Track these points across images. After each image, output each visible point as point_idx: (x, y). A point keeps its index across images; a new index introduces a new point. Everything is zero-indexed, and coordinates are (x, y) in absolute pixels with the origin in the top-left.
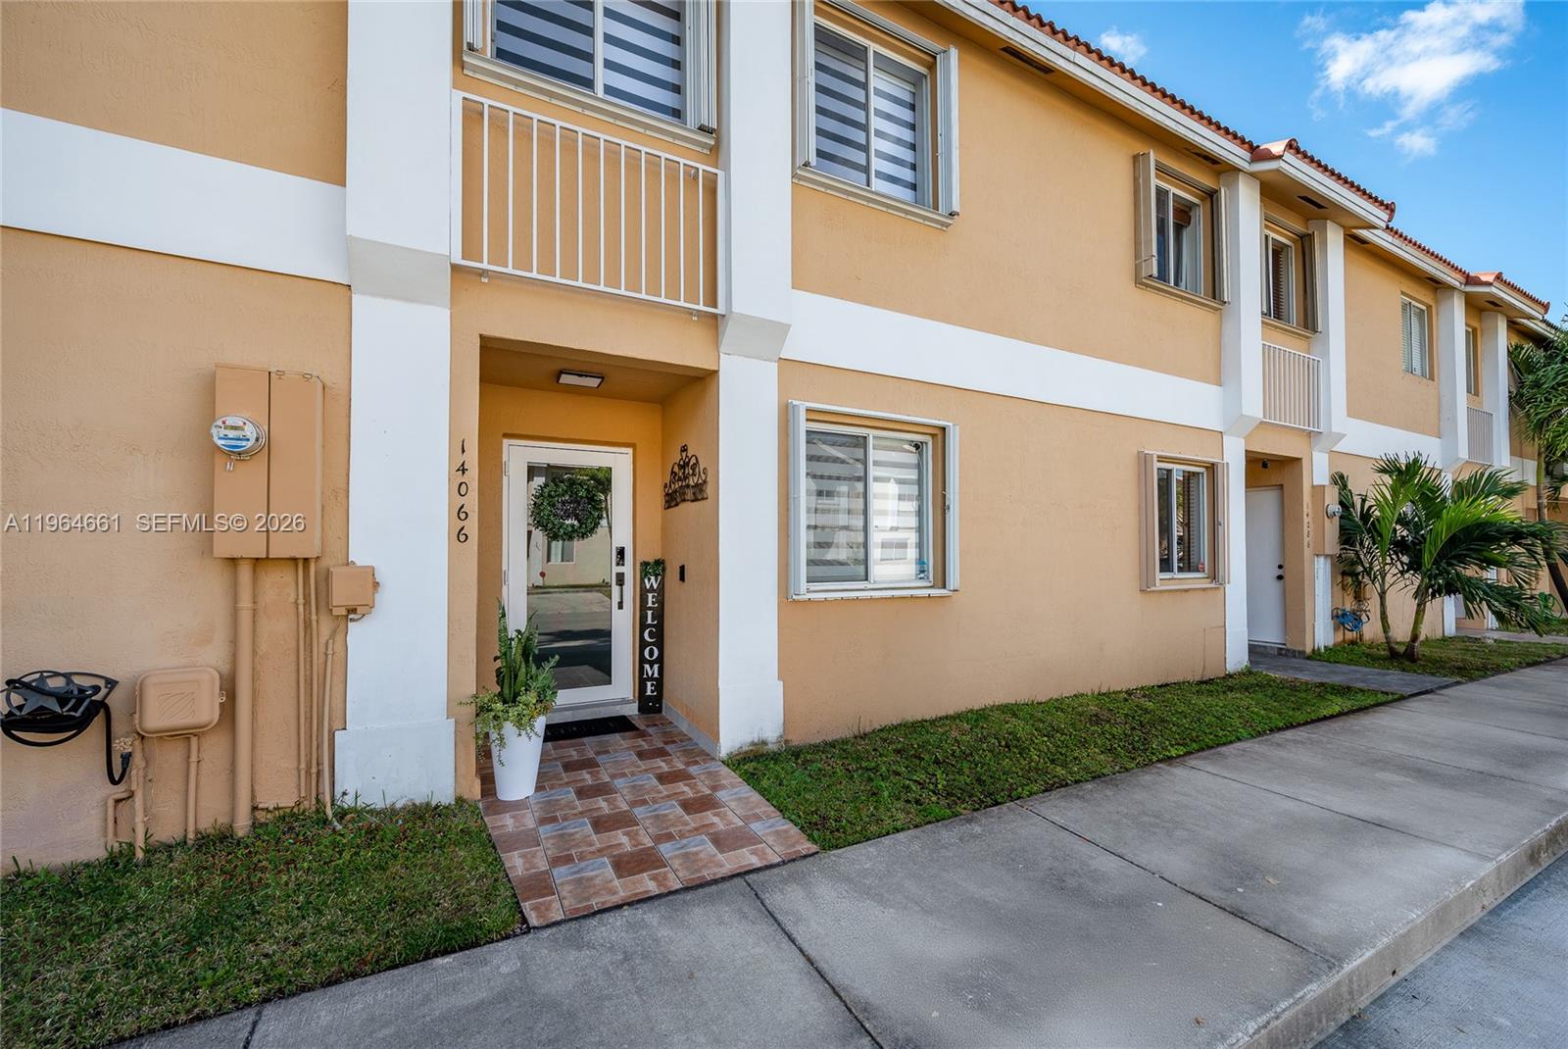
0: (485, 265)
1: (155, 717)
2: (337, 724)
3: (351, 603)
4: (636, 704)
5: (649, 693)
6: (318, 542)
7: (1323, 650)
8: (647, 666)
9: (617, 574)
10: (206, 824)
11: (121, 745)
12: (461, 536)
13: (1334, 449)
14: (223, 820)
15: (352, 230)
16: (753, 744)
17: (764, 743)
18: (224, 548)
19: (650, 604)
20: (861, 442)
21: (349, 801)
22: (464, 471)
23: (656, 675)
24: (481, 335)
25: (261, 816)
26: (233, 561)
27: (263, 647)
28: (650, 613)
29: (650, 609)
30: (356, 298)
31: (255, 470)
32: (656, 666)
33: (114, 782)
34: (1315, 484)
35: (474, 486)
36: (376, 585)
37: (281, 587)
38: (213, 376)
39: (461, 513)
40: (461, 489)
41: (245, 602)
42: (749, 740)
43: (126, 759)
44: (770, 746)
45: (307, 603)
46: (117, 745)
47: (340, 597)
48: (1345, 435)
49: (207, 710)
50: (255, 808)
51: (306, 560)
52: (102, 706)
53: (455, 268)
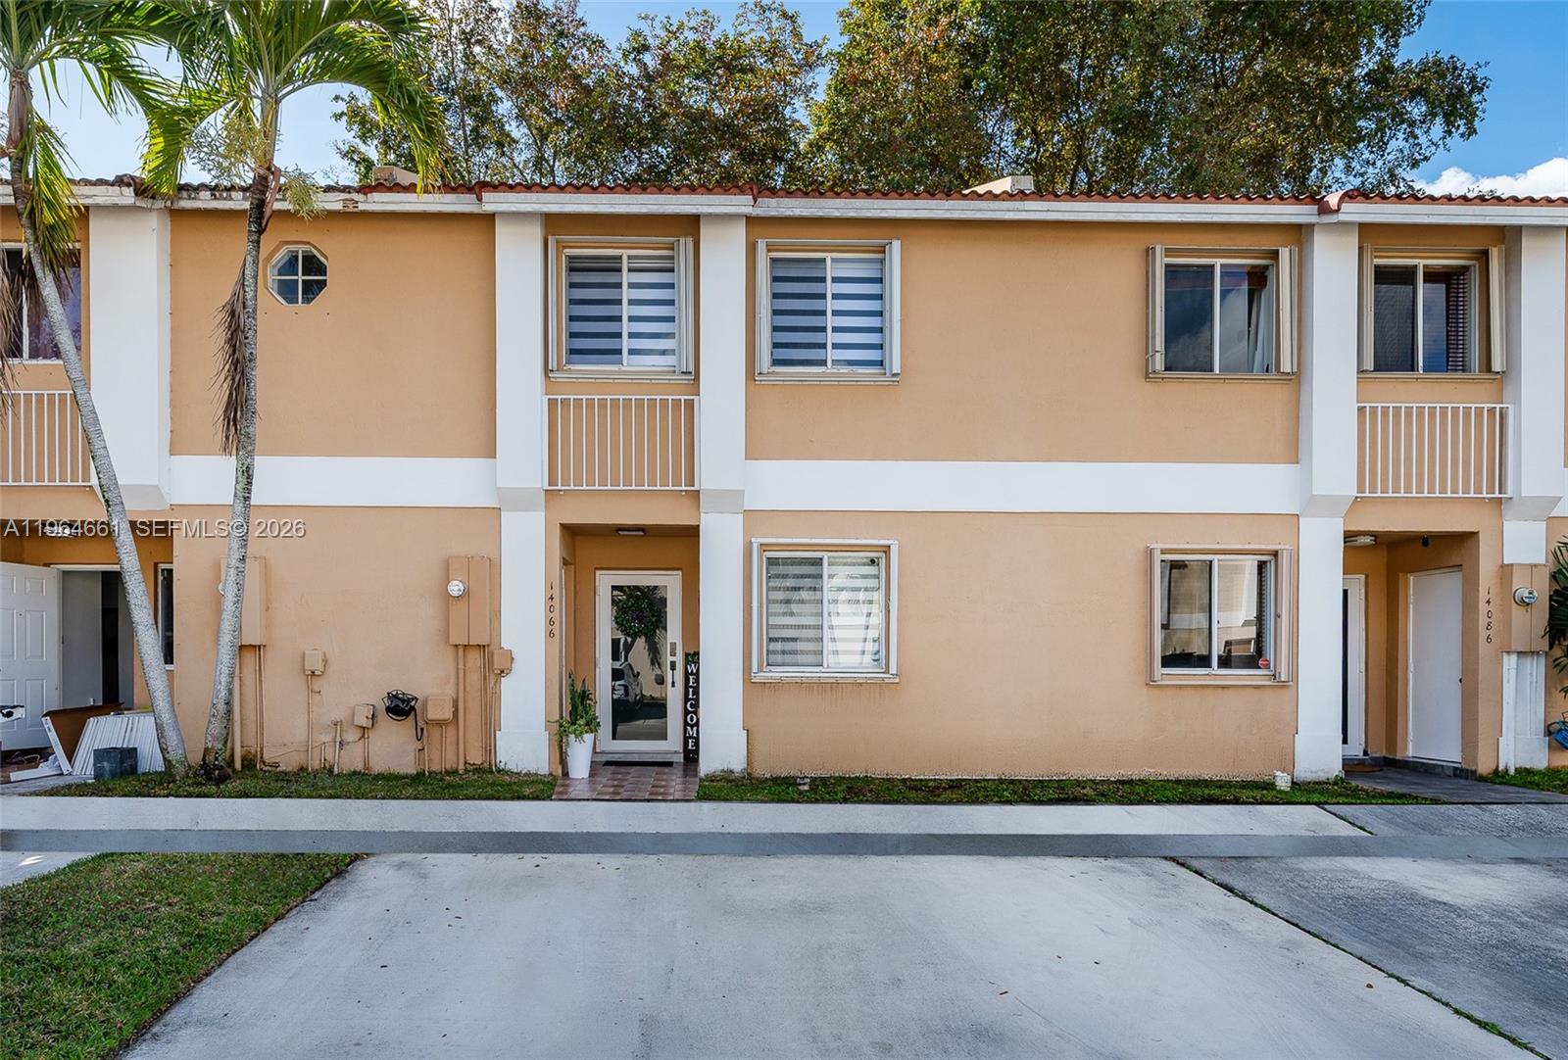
0: (559, 488)
1: (432, 715)
2: (497, 728)
3: (502, 668)
4: (682, 755)
5: (690, 747)
6: (488, 638)
7: (1512, 772)
8: (689, 728)
9: (671, 662)
10: (448, 767)
11: (421, 724)
12: (551, 634)
13: (1554, 514)
14: (455, 765)
15: (499, 484)
16: (723, 771)
17: (732, 772)
18: (453, 641)
19: (691, 684)
20: (818, 562)
21: (502, 766)
22: (552, 599)
23: (695, 735)
24: (561, 524)
25: (469, 768)
26: (456, 646)
27: (468, 689)
28: (691, 690)
29: (691, 687)
30: (502, 513)
31: (463, 605)
32: (695, 728)
33: (419, 740)
34: (1505, 562)
35: (557, 607)
36: (512, 659)
37: (475, 659)
38: (448, 561)
39: (551, 622)
40: (551, 609)
41: (461, 666)
42: (721, 768)
43: (422, 729)
44: (736, 775)
45: (485, 667)
46: (419, 724)
47: (497, 665)
48: (1561, 497)
49: (448, 715)
50: (466, 763)
51: (484, 646)
52: (413, 708)
53: (546, 491)
